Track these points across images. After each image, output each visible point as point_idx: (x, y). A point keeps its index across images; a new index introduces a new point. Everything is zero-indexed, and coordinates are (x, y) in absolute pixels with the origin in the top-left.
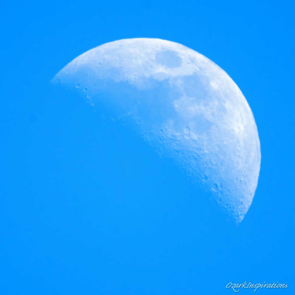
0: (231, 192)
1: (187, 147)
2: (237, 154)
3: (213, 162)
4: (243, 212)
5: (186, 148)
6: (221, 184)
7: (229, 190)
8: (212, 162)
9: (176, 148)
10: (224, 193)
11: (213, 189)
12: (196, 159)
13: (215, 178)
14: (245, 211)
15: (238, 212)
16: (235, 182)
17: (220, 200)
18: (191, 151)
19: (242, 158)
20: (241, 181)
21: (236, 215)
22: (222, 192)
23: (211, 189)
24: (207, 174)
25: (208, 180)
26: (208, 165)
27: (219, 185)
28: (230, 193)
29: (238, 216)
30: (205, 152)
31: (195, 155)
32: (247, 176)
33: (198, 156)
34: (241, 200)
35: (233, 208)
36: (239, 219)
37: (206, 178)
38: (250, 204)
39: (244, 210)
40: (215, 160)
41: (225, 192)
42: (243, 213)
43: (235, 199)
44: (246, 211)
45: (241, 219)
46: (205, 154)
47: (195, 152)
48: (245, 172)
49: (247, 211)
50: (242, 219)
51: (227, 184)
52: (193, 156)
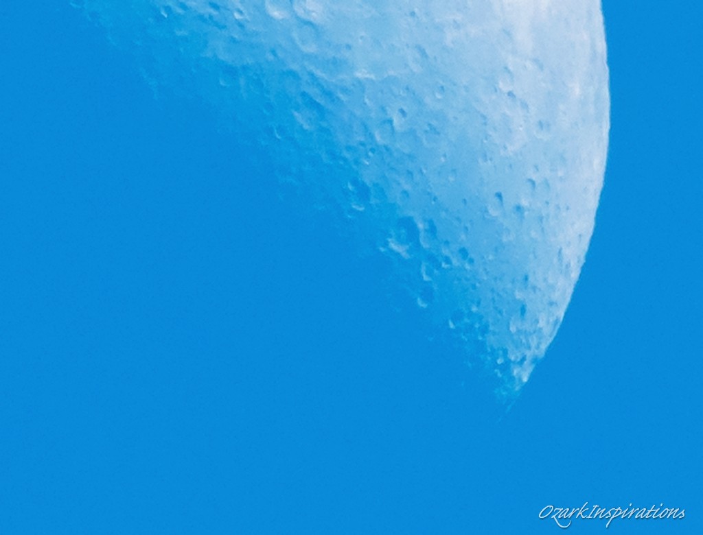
0: (471, 261)
1: (274, 52)
2: (504, 86)
3: (397, 121)
4: (529, 348)
5: (271, 57)
6: (431, 222)
7: (464, 252)
8: (391, 122)
9: (224, 57)
10: (444, 265)
11: (394, 246)
12: (317, 106)
13: (405, 192)
14: (538, 347)
15: (505, 352)
16: (494, 212)
17: (428, 294)
18: (293, 74)
19: (525, 106)
20: (519, 208)
21: (499, 361)
22: (433, 259)
23: (386, 244)
24: (368, 178)
25: (373, 201)
26: (372, 137)
27: (421, 226)
28: (468, 267)
29: (506, 367)
30: (359, 75)
31: (313, 91)
32: (547, 184)
33: (328, 94)
34: (519, 295)
35: (484, 330)
36: (512, 378)
37: (363, 192)
38: (561, 313)
39: (533, 344)
40: (403, 112)
41: (448, 260)
42: (529, 354)
43: (493, 290)
44: (540, 346)
45: (520, 379)
46: (360, 84)
47: (312, 75)
48: (536, 167)
49: (544, 347)
50: (525, 380)
51: (458, 219)
52: (304, 94)
